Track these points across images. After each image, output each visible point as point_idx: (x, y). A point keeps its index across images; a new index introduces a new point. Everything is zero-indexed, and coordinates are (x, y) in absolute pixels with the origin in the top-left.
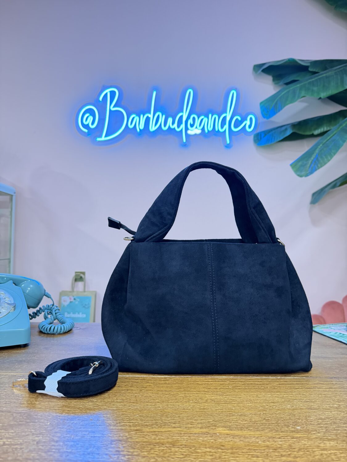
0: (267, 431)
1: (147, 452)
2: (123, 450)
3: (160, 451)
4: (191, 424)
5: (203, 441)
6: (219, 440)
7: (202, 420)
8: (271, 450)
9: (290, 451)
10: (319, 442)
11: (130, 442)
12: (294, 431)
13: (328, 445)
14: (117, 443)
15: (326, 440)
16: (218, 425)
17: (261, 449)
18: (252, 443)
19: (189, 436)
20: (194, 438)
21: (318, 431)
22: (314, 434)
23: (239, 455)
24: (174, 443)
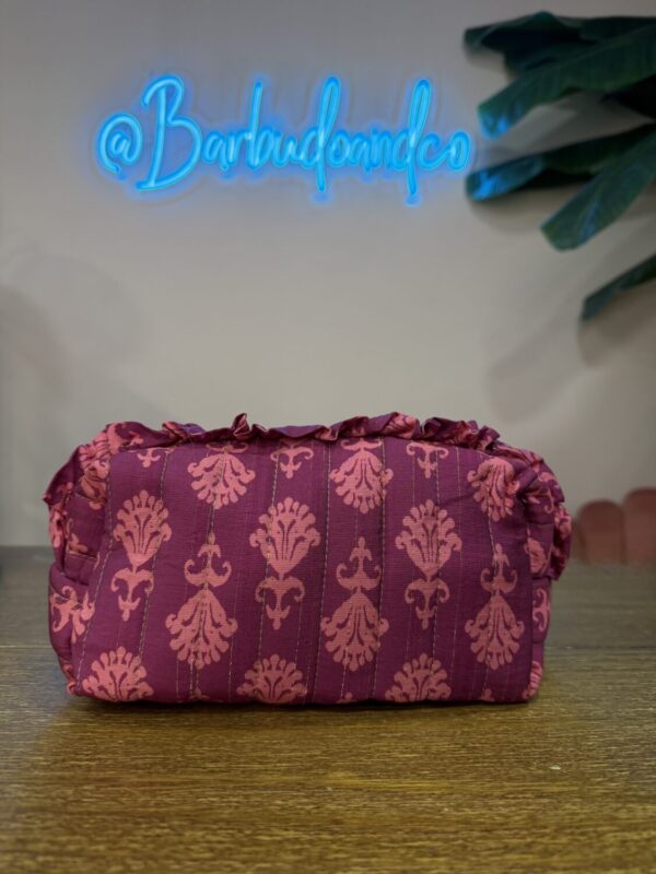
0: (468, 777)
1: (108, 842)
2: (39, 836)
3: (149, 839)
4: (261, 763)
5: (283, 809)
6: (329, 806)
7: (293, 751)
8: (477, 834)
9: (532, 834)
10: (614, 805)
11: (71, 814)
12: (544, 778)
13: (640, 814)
14: (29, 817)
15: (634, 799)
16: (333, 765)
17: (446, 829)
18: (422, 812)
19: (247, 797)
20: (259, 799)
21: (610, 775)
22: (599, 783)
23: (381, 848)
24: (196, 816)
